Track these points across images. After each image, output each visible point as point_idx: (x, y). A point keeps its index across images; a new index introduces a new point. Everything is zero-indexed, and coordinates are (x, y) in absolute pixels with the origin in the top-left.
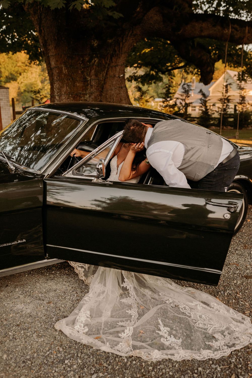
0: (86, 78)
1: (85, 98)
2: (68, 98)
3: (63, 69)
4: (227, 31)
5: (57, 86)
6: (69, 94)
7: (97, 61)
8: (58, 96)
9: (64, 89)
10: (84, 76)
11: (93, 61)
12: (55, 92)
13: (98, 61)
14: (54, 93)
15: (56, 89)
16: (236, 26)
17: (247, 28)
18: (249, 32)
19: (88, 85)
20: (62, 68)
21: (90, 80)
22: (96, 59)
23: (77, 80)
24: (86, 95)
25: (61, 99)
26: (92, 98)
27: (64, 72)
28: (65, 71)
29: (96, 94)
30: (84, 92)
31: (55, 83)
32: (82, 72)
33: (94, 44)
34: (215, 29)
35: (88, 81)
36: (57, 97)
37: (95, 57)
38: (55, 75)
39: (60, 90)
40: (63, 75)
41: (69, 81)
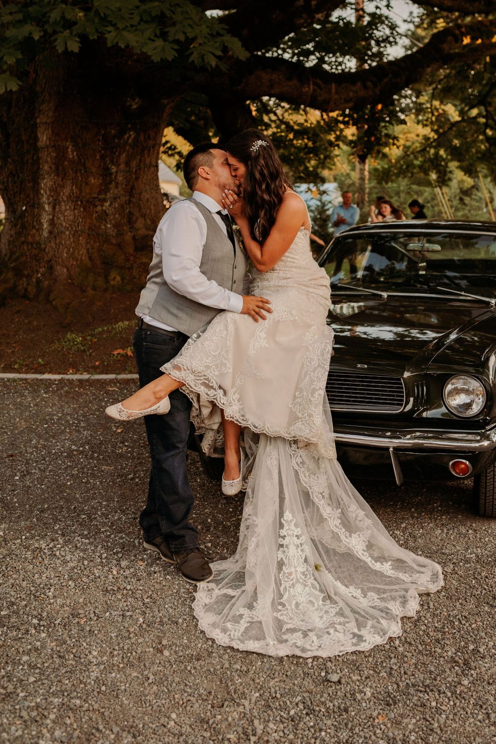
0: (108, 169)
1: (104, 208)
2: (75, 209)
3: (69, 150)
4: (307, 89)
5: (50, 183)
6: (76, 201)
7: (133, 136)
8: (49, 204)
9: (67, 191)
10: (105, 164)
11: (126, 136)
12: (43, 195)
13: (135, 138)
14: (40, 199)
15: (45, 191)
16: (319, 81)
17: (333, 85)
18: (336, 93)
19: (110, 183)
20: (68, 148)
21: (117, 172)
22: (131, 133)
23: (92, 173)
24: (107, 202)
25: (57, 210)
26: (115, 208)
27: (71, 157)
28: (71, 154)
29: (123, 199)
30: (103, 196)
31: (44, 178)
32: (103, 157)
33: (131, 106)
34: (291, 84)
35: (111, 174)
36: (47, 207)
37: (130, 130)
38: (47, 162)
39: (55, 191)
40: (66, 163)
41: (79, 175)
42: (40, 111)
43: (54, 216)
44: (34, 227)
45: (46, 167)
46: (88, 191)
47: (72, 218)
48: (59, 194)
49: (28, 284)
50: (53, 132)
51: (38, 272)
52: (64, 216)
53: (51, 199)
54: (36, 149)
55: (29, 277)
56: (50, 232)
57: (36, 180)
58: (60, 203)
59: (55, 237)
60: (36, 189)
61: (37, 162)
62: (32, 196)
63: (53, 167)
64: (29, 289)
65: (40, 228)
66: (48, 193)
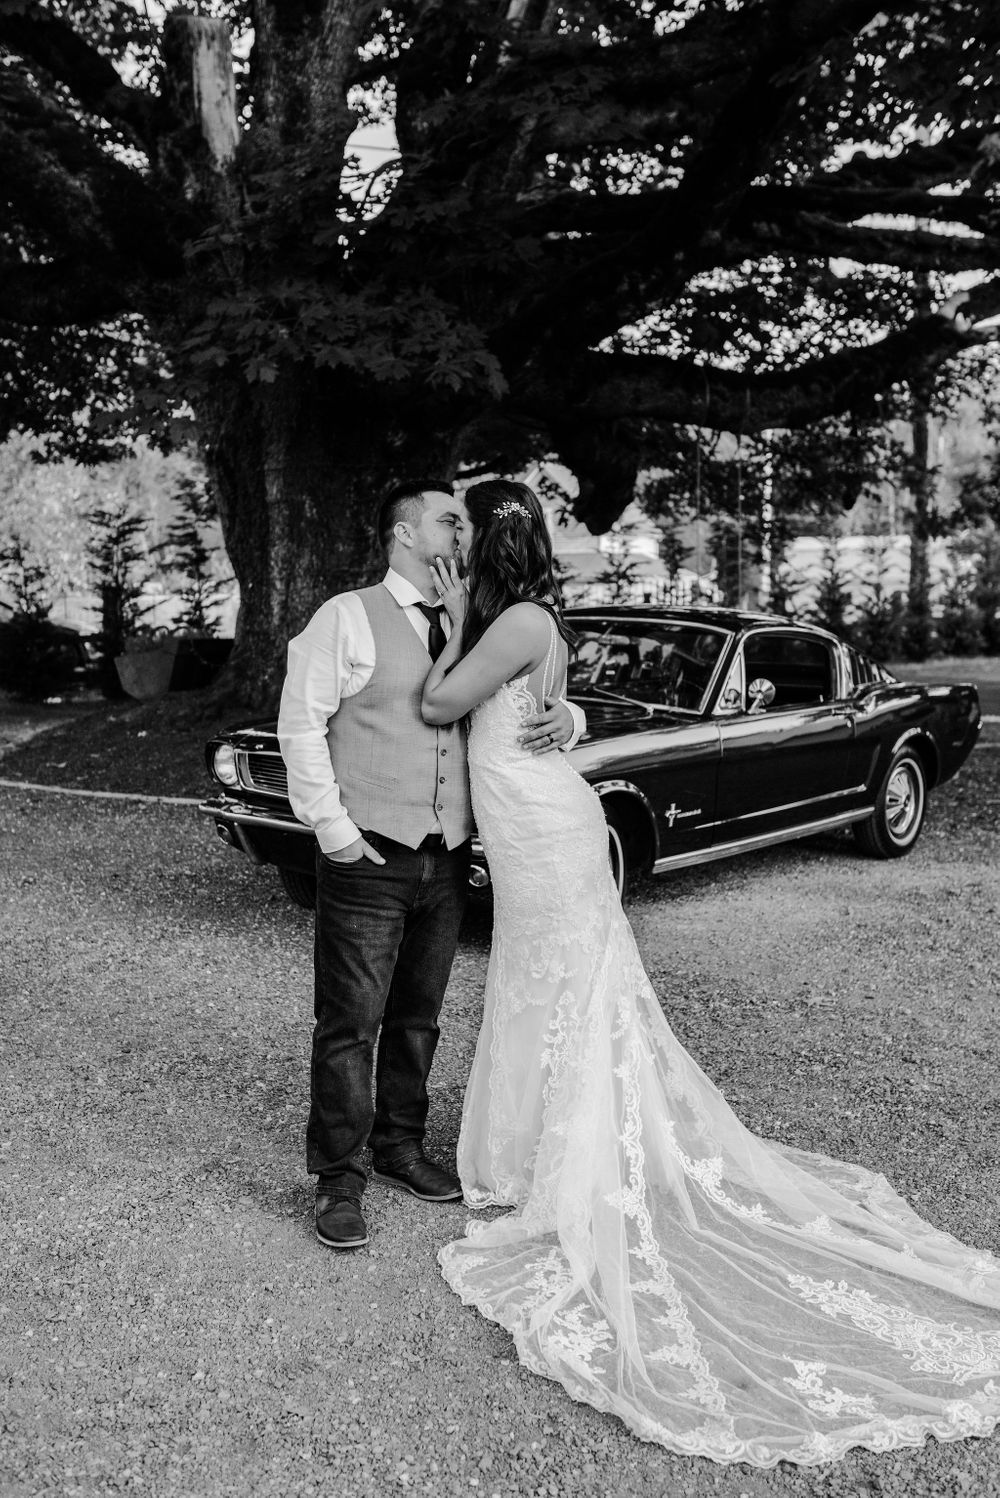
0: (363, 531)
2: (315, 587)
3: (307, 506)
4: (700, 401)
5: (282, 552)
6: (318, 576)
8: (281, 580)
9: (304, 562)
10: (359, 524)
12: (273, 568)
14: (269, 573)
15: (276, 562)
16: (721, 387)
17: (748, 393)
18: (753, 404)
19: (367, 550)
20: (304, 503)
22: (395, 480)
23: (339, 537)
25: (291, 588)
27: (309, 515)
28: (310, 512)
30: (357, 569)
31: (275, 545)
32: (355, 515)
33: (393, 442)
34: (672, 394)
35: (368, 538)
36: (278, 585)
37: (393, 476)
38: (278, 523)
39: (289, 562)
40: (303, 524)
41: (320, 539)
42: (267, 454)
43: (287, 597)
44: (261, 611)
45: (277, 530)
46: (334, 562)
47: (310, 599)
48: (294, 567)
49: (253, 689)
50: (285, 482)
51: (264, 673)
52: (300, 597)
53: (284, 573)
54: (265, 506)
55: (254, 679)
56: (282, 619)
57: (264, 547)
58: (295, 579)
59: (288, 626)
60: (265, 559)
61: (266, 523)
62: (259, 568)
63: (287, 529)
64: (254, 695)
65: (269, 614)
66: (280, 564)
